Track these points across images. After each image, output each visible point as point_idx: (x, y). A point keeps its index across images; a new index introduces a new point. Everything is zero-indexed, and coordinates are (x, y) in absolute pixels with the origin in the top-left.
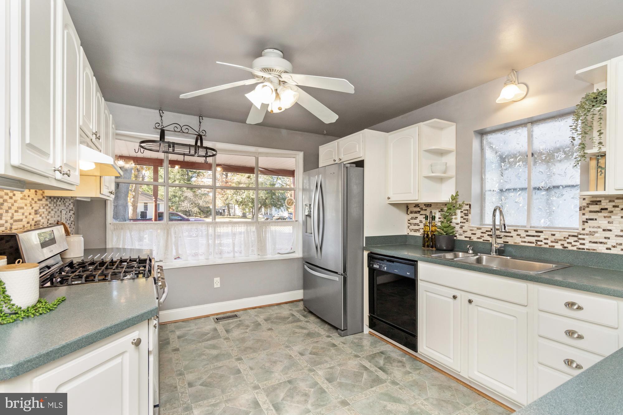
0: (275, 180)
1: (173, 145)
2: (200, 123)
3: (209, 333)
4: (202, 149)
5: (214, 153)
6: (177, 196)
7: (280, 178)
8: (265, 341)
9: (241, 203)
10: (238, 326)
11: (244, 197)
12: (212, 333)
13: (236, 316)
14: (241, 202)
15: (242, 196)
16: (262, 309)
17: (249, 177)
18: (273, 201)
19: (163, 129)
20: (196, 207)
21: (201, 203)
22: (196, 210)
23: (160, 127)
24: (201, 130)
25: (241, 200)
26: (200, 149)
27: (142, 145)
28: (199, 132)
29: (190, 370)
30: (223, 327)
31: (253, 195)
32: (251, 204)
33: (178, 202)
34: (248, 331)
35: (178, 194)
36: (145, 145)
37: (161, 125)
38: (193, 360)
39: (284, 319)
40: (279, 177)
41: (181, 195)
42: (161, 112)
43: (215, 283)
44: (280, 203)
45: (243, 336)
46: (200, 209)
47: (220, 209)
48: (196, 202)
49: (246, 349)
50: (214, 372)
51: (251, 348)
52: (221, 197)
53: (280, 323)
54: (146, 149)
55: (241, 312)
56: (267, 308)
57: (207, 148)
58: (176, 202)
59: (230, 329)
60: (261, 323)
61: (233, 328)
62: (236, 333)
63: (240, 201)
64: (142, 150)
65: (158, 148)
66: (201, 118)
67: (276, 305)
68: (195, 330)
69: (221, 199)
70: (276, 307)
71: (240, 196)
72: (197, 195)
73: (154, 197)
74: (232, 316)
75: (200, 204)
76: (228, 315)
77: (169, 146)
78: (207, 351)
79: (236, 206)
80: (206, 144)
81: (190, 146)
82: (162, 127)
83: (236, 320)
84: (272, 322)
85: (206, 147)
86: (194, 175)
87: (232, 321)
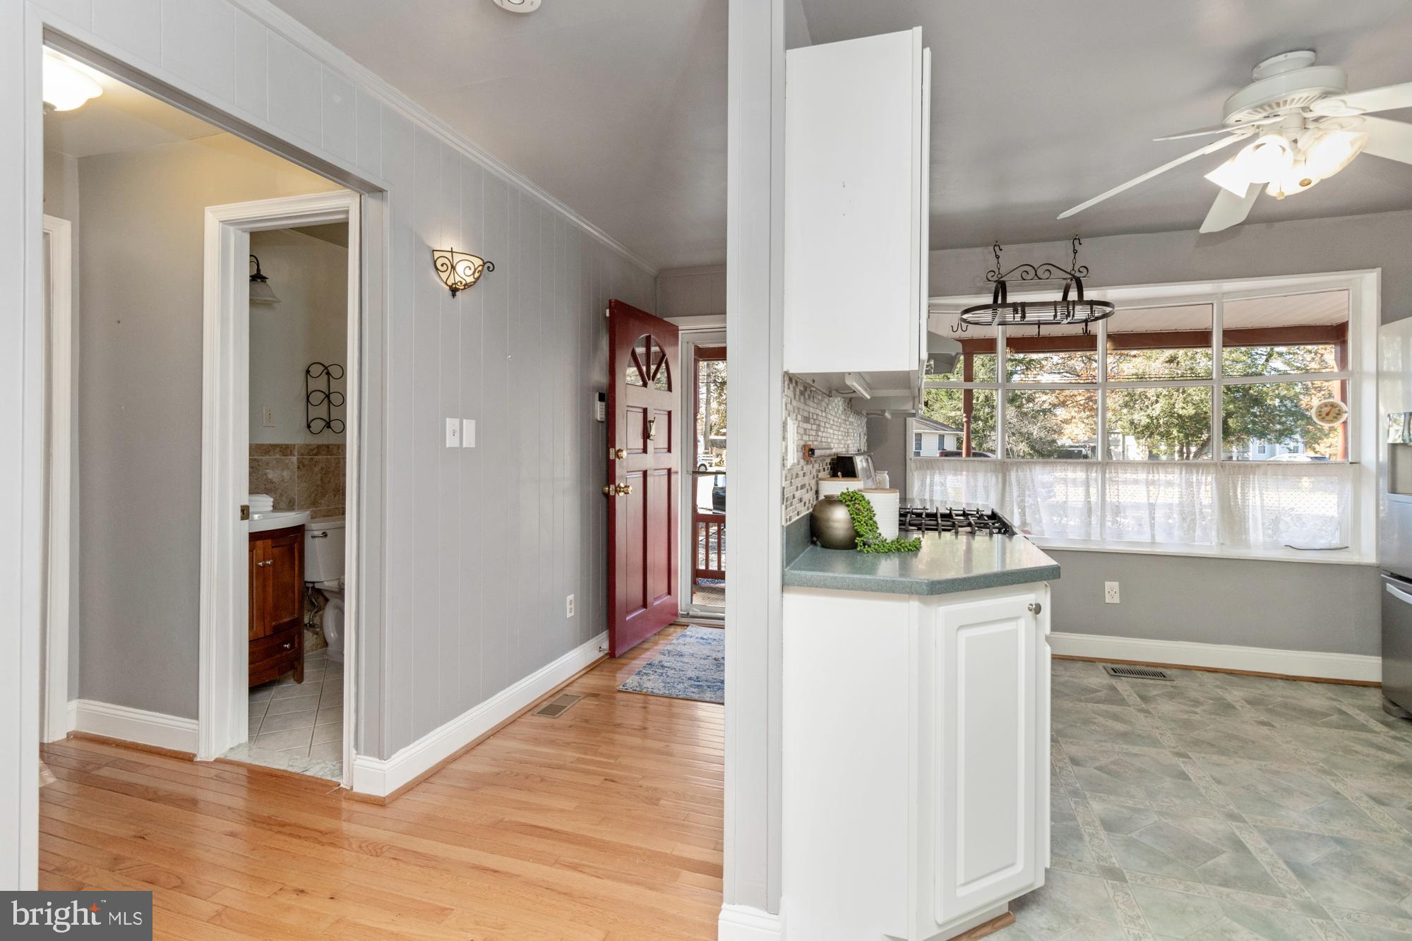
0: (1261, 361)
1: (1021, 308)
2: (1075, 252)
3: (1099, 691)
4: (1081, 307)
5: (1108, 310)
6: (979, 419)
7: (1281, 354)
8: (1253, 742)
9: (1147, 431)
10: (1171, 696)
11: (1155, 414)
12: (1105, 692)
13: (1162, 675)
14: (1147, 427)
15: (1149, 411)
16: (1234, 678)
17: (1172, 360)
18: (1254, 423)
19: (1001, 280)
20: (1022, 442)
21: (1035, 431)
22: (1023, 447)
23: (995, 278)
24: (1076, 269)
25: (1145, 421)
26: (1078, 308)
27: (965, 316)
28: (1073, 272)
29: (1071, 740)
30: (1132, 688)
31: (1183, 408)
32: (1179, 432)
33: (983, 431)
34: (1197, 710)
35: (981, 413)
36: (971, 315)
37: (997, 273)
38: (1071, 726)
39: (1311, 715)
40: (1277, 349)
41: (988, 414)
42: (997, 248)
43: (1107, 593)
44: (1278, 427)
45: (1186, 716)
46: (1033, 448)
47: (1082, 447)
48: (1024, 430)
49: (1197, 743)
50: (1122, 758)
51: (1212, 745)
52: (1087, 418)
53: (1298, 718)
54: (969, 323)
55: (1174, 672)
56: (1251, 678)
57: (1092, 303)
58: (978, 432)
59: (1150, 697)
60: (1237, 705)
61: (1157, 695)
62: (1167, 707)
63: (1143, 423)
64: (964, 325)
65: (989, 319)
66: (1076, 242)
67: (1282, 679)
68: (1067, 678)
69: (1086, 421)
70: (1281, 683)
71: (1142, 413)
72: (1026, 414)
73: (965, 415)
74: (1154, 672)
75: (1032, 434)
76: (1138, 668)
77: (1016, 311)
78: (1100, 720)
79: (1131, 440)
80: (1089, 295)
81: (1055, 304)
82: (1000, 276)
83: (1163, 682)
84: (1270, 711)
85: (1092, 301)
86: (1018, 368)
87: (1152, 682)
